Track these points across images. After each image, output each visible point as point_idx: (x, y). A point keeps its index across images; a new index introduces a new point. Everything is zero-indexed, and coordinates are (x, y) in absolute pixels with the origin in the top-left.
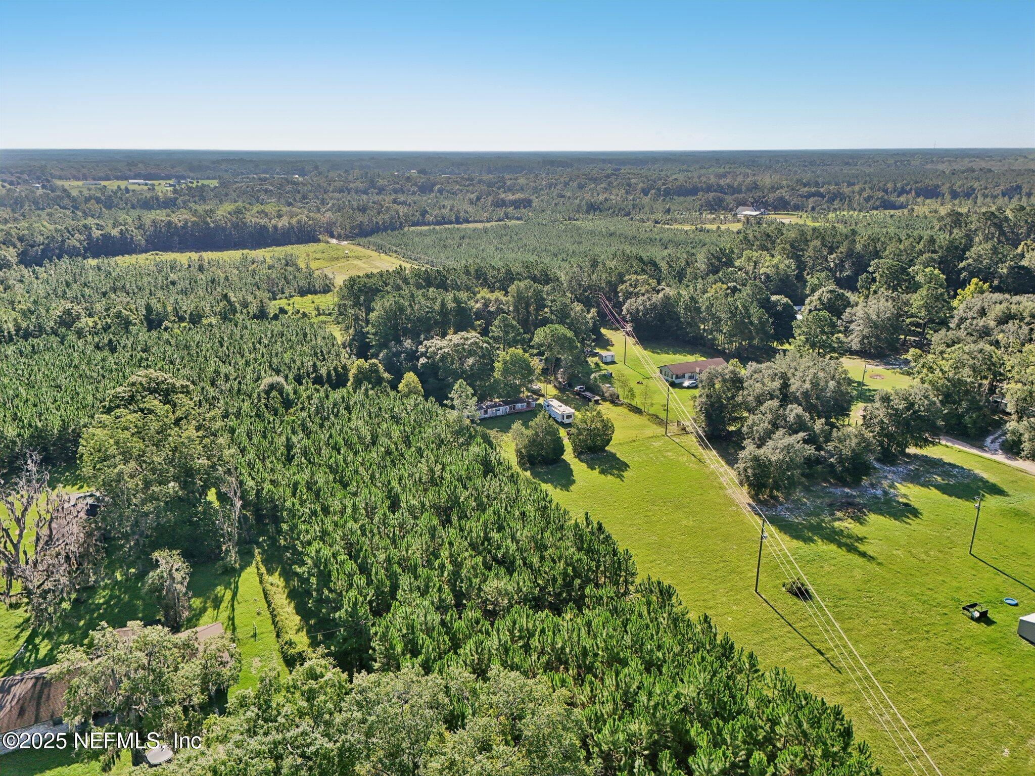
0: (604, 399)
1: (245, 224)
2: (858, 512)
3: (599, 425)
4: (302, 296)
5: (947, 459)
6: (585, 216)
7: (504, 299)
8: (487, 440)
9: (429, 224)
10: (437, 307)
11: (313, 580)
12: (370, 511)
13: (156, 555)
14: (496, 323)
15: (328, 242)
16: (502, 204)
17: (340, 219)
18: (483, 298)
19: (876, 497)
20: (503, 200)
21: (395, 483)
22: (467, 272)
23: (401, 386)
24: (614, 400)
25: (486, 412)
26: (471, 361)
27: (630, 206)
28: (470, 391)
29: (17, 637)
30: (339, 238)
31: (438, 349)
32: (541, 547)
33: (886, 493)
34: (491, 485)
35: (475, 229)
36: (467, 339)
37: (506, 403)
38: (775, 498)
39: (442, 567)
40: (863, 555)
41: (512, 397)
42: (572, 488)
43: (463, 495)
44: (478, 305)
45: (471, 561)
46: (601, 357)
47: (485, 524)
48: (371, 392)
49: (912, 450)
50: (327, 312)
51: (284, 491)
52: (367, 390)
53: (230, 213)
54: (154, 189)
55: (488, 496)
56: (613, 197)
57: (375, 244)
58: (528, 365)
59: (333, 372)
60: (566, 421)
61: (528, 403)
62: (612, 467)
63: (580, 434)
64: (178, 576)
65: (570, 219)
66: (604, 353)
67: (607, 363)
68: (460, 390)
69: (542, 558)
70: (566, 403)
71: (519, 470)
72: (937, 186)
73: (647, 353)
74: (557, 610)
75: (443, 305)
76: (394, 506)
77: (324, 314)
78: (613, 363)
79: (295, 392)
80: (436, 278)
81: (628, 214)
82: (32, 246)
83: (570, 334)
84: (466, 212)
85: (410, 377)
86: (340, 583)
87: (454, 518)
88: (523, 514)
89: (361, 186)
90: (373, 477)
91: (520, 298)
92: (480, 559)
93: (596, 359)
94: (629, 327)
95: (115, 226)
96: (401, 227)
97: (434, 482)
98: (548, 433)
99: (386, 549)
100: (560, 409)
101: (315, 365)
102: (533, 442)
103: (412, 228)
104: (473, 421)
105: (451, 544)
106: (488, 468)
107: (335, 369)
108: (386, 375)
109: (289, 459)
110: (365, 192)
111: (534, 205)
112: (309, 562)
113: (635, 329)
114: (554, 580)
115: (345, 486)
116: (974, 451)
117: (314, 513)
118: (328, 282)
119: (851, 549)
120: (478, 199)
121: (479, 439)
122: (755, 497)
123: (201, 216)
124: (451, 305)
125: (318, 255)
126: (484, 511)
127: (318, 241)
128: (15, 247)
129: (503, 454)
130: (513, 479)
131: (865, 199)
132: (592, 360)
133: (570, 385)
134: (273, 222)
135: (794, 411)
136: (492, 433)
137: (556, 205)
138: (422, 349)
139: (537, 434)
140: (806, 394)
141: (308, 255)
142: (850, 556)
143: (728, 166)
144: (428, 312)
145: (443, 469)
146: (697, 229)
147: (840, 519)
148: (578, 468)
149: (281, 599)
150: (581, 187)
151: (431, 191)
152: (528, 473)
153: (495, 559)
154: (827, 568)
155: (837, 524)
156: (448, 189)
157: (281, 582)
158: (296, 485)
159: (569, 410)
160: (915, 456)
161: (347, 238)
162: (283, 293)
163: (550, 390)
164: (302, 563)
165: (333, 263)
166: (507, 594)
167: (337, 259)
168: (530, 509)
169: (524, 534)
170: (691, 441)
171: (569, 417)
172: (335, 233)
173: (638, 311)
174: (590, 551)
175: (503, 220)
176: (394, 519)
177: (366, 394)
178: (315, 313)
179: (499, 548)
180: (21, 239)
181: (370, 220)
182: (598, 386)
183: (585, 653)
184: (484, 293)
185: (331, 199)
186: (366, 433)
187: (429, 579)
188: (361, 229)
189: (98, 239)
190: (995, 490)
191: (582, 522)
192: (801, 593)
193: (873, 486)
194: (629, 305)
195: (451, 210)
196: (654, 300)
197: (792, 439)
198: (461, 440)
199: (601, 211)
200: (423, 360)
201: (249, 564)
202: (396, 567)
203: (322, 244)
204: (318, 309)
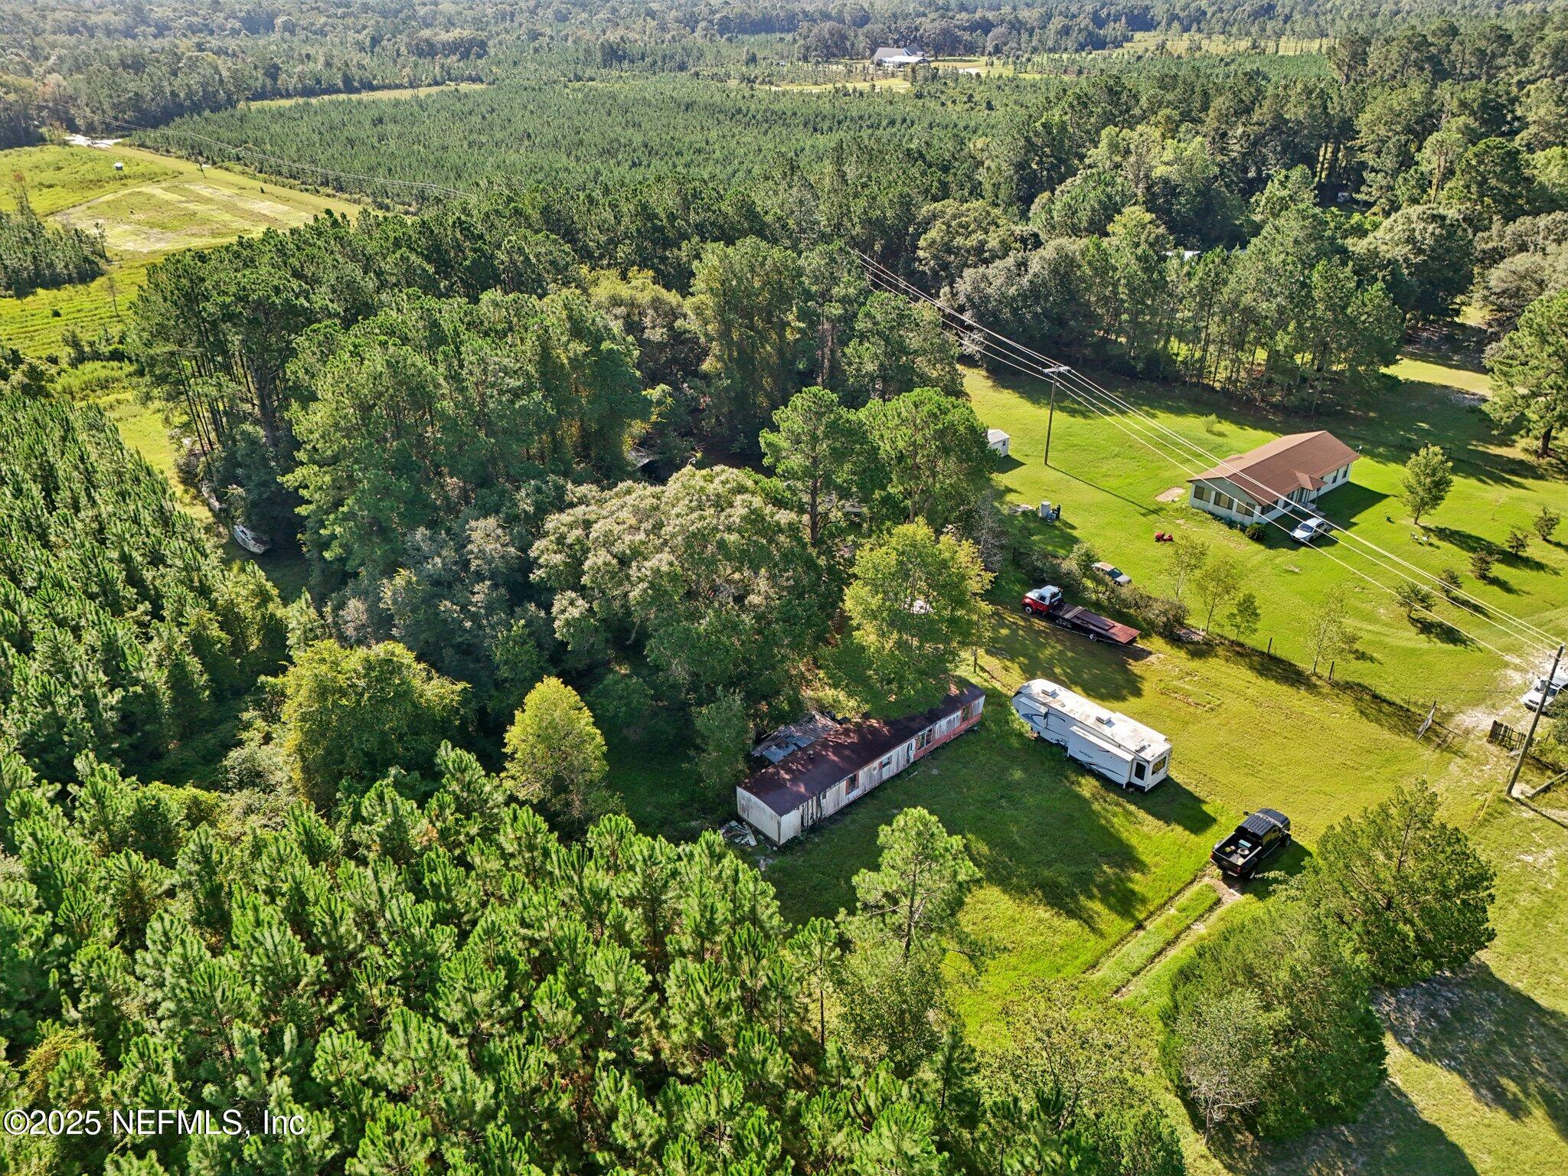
4: (21, 294)
6: (605, 72)
9: (288, 95)
15: (66, 143)
16: (427, 50)
17: (83, 86)
20: (429, 42)
30: (90, 131)
31: (624, 561)
35: (397, 103)
50: (105, 349)
56: (634, 35)
57: (181, 143)
59: (194, 664)
65: (579, 79)
77: (97, 356)
80: (459, 248)
81: (682, 67)
85: (545, 697)
89: (117, 21)
96: (231, 103)
103: (255, 105)
107: (199, 644)
110: (129, 33)
111: (492, 51)
118: (87, 250)
120: (375, 41)
125: (48, 176)
127: (41, 140)
131: (1060, 31)
137: (536, 50)
138: (549, 554)
141: (20, 178)
144: (516, 393)
146: (837, 90)
151: (270, 27)
161: (109, 131)
165: (90, 194)
167: (98, 183)
172: (79, 122)
175: (443, 83)
178: (65, 353)
181: (158, 90)
185: (53, 46)
188: (137, 108)
195: (328, 64)
199: (632, 61)
200: (568, 609)
203: (53, 149)
204: (75, 343)
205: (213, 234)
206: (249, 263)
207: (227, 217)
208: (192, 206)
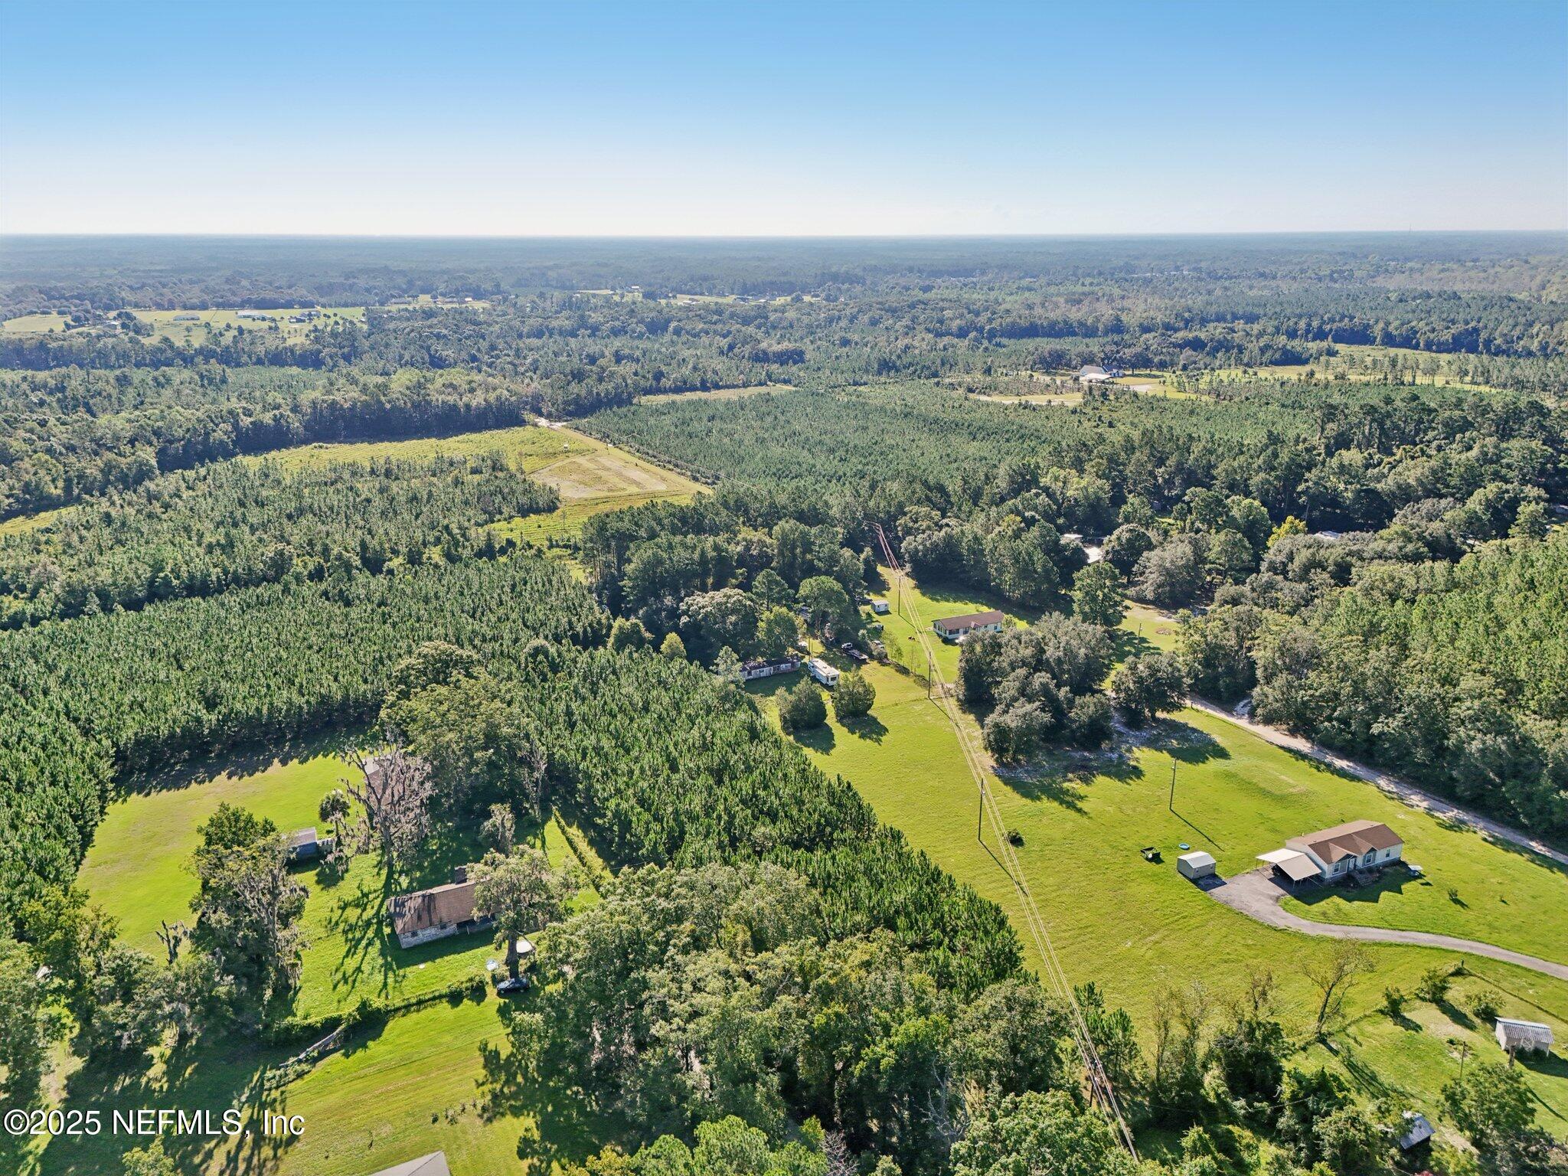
0: (872, 657)
1: (429, 403)
2: (1086, 773)
3: (861, 690)
4: (524, 516)
5: (1191, 724)
6: (876, 378)
7: (768, 540)
8: (752, 706)
9: (666, 392)
10: (696, 556)
11: (616, 828)
12: (656, 773)
13: (493, 807)
14: (760, 578)
15: (535, 425)
16: (761, 357)
17: (549, 389)
18: (745, 539)
19: (1111, 760)
20: (765, 352)
21: (671, 748)
22: (725, 505)
23: (663, 647)
24: (882, 659)
25: (749, 673)
26: (733, 618)
27: (939, 361)
28: (735, 656)
29: (378, 874)
30: (549, 416)
31: (700, 607)
32: (800, 803)
33: (1121, 756)
34: (757, 750)
35: (728, 400)
36: (730, 597)
37: (770, 663)
38: (1018, 761)
39: (719, 817)
40: (1079, 810)
41: (776, 657)
42: (832, 752)
43: (732, 759)
44: (739, 548)
45: (742, 814)
46: (874, 606)
47: (753, 782)
48: (635, 655)
49: (1160, 715)
51: (573, 756)
52: (631, 653)
53: (408, 388)
54: (277, 328)
55: (754, 760)
56: (916, 343)
57: (598, 429)
58: (793, 624)
60: (831, 683)
61: (793, 664)
62: (872, 732)
63: (842, 698)
64: (508, 824)
65: (856, 384)
66: (877, 600)
67: (879, 613)
68: (725, 657)
69: (800, 811)
70: (831, 662)
71: (783, 735)
72: (1367, 327)
73: (926, 600)
74: (810, 850)
75: (703, 553)
76: (674, 768)
77: (558, 546)
78: (887, 612)
79: (560, 655)
80: (692, 518)
81: (935, 375)
82: (171, 442)
83: (837, 586)
84: (715, 372)
85: (672, 638)
86: (638, 829)
87: (726, 779)
88: (785, 775)
90: (649, 743)
91: (785, 542)
92: (749, 811)
93: (868, 608)
94: (908, 568)
95: (265, 409)
96: (630, 400)
97: (706, 747)
98: (811, 699)
99: (673, 803)
100: (824, 669)
101: (570, 623)
102: (796, 708)
103: (644, 400)
104: (738, 686)
105: (726, 799)
106: (754, 734)
108: (648, 635)
109: (572, 725)
111: (807, 356)
112: (609, 814)
113: (914, 570)
114: (810, 828)
115: (628, 751)
116: (1223, 716)
117: (604, 774)
118: (550, 495)
119: (1071, 806)
120: (731, 348)
121: (745, 706)
122: (999, 761)
123: (372, 394)
124: (711, 554)
125: (529, 448)
126: (751, 773)
127: (522, 423)
128: (150, 444)
129: (768, 719)
130: (777, 744)
131: (1261, 349)
132: (864, 609)
133: (838, 642)
134: (464, 399)
135: (1041, 678)
136: (757, 698)
137: (837, 358)
138: (683, 606)
139: (800, 700)
140: (1059, 661)
142: (1069, 811)
143: (1088, 281)
144: (687, 564)
145: (713, 735)
146: (1020, 403)
147: (1070, 781)
148: (839, 732)
149: (583, 846)
150: (874, 322)
151: (665, 331)
152: (791, 738)
153: (761, 812)
154: (1045, 821)
155: (1066, 785)
156: (688, 327)
157: (580, 833)
158: (585, 749)
159: (833, 671)
160: (1164, 720)
161: (559, 419)
162: (501, 513)
163: (815, 646)
164: (604, 816)
165: (551, 461)
166: (771, 837)
167: (554, 454)
168: (791, 771)
169: (786, 792)
170: (952, 705)
171: (833, 679)
172: (544, 411)
173: (917, 551)
174: (840, 805)
175: (765, 384)
176: (676, 778)
177: (631, 657)
179: (765, 802)
180: (157, 433)
181: (590, 392)
182: (866, 644)
183: (829, 876)
184: (746, 533)
186: (637, 699)
187: (709, 826)
188: (577, 404)
189: (248, 429)
190: (1222, 754)
191: (834, 781)
192: (1016, 841)
193: (1112, 750)
194: (908, 544)
195: (695, 368)
196: (935, 538)
197: (1029, 707)
198: (727, 706)
199: (897, 371)
200: (684, 619)
201: (549, 819)
202: (683, 818)
203: (529, 427)
204: (550, 540)
205: (610, 490)
206: (622, 520)
207: (616, 480)
208: (600, 473)
